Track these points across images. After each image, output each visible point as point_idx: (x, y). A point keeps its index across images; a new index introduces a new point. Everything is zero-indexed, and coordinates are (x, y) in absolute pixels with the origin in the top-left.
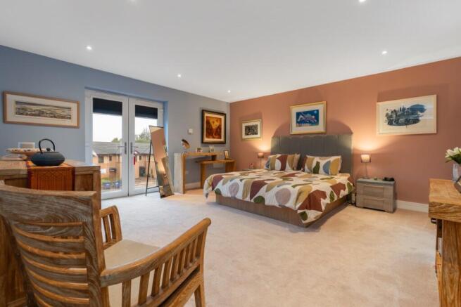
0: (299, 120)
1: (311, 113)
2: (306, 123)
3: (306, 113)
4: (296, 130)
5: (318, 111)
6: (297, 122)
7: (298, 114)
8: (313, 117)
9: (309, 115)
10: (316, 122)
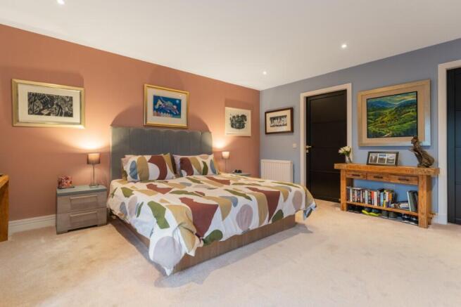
0: (157, 107)
1: (173, 101)
2: (167, 112)
3: (166, 99)
4: (153, 119)
5: (180, 101)
6: (154, 109)
7: (156, 99)
8: (175, 107)
9: (169, 103)
10: (177, 114)
